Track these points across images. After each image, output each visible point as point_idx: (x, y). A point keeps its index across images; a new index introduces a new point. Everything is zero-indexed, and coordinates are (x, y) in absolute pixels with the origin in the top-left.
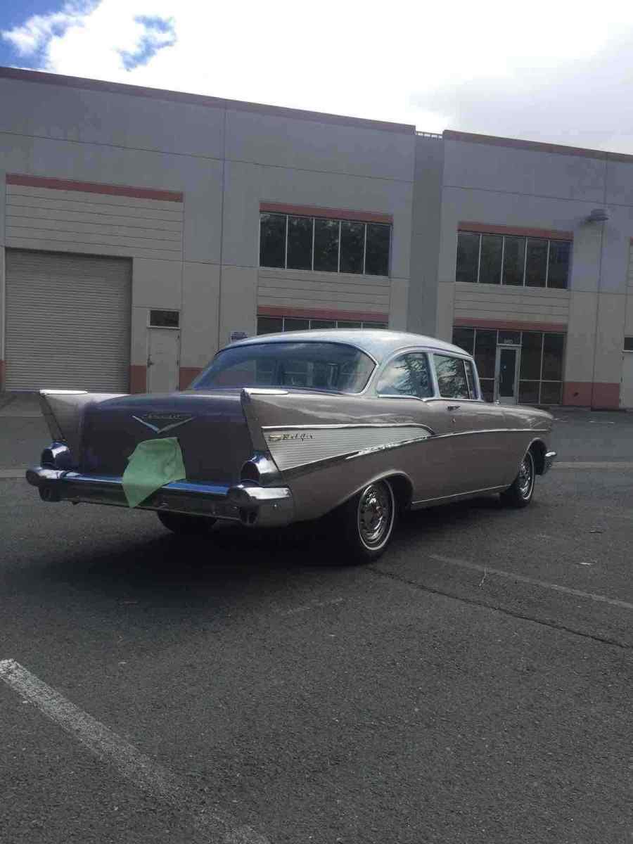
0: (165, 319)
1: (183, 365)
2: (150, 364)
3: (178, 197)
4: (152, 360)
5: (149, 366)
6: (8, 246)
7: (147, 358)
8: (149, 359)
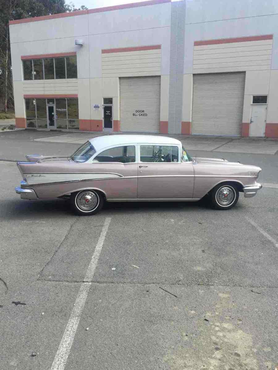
0: (260, 100)
1: (268, 122)
2: (251, 122)
3: (270, 37)
4: (252, 120)
5: (251, 123)
6: (194, 73)
7: (250, 119)
8: (251, 120)
